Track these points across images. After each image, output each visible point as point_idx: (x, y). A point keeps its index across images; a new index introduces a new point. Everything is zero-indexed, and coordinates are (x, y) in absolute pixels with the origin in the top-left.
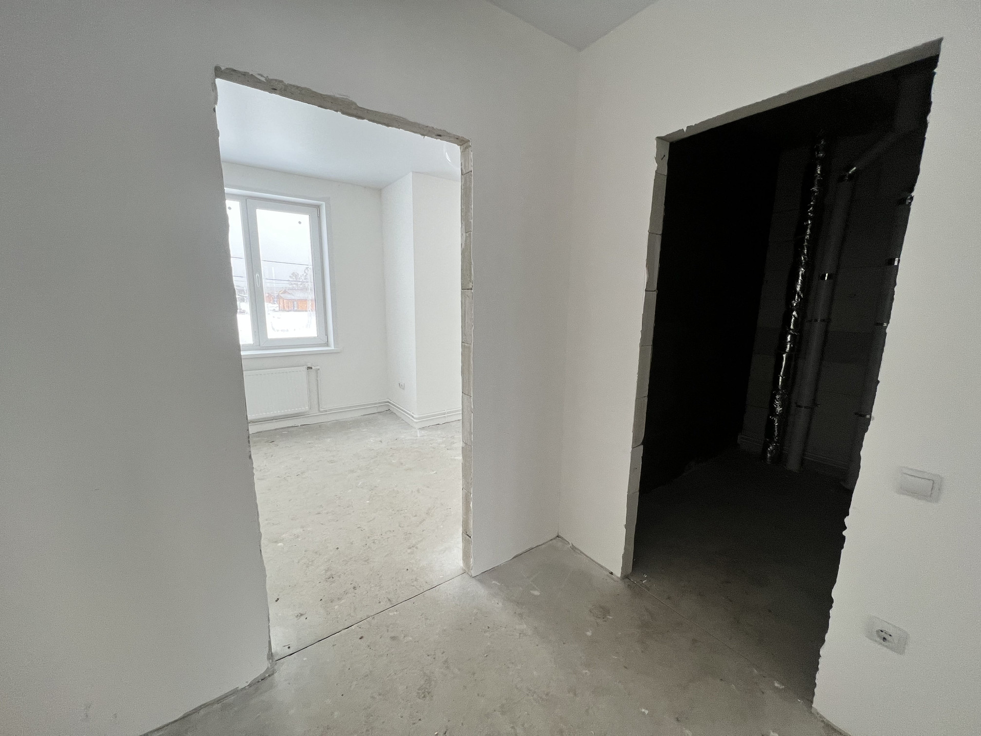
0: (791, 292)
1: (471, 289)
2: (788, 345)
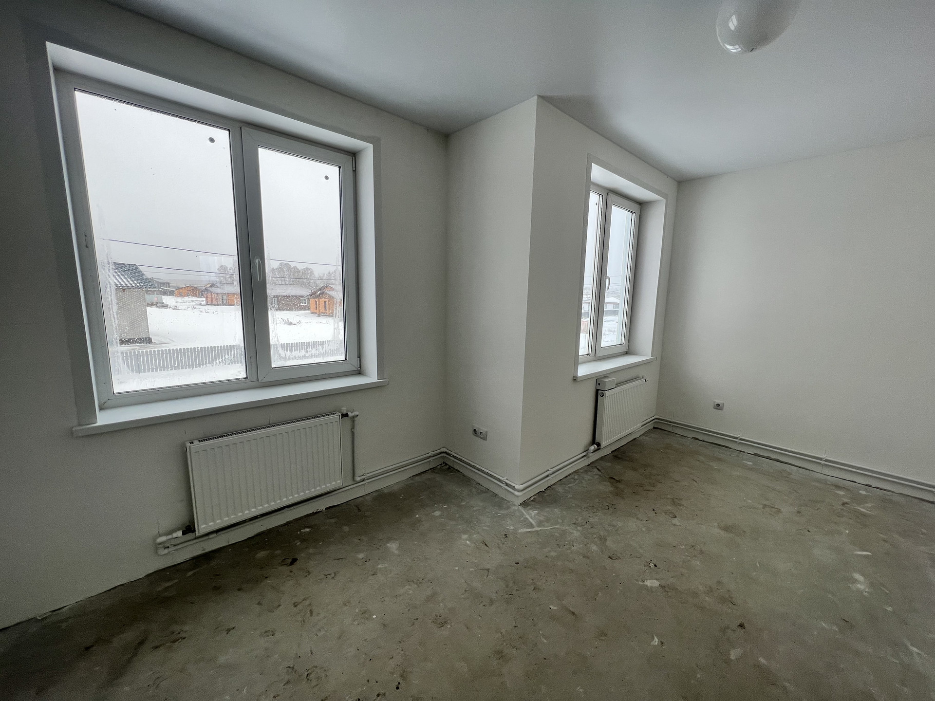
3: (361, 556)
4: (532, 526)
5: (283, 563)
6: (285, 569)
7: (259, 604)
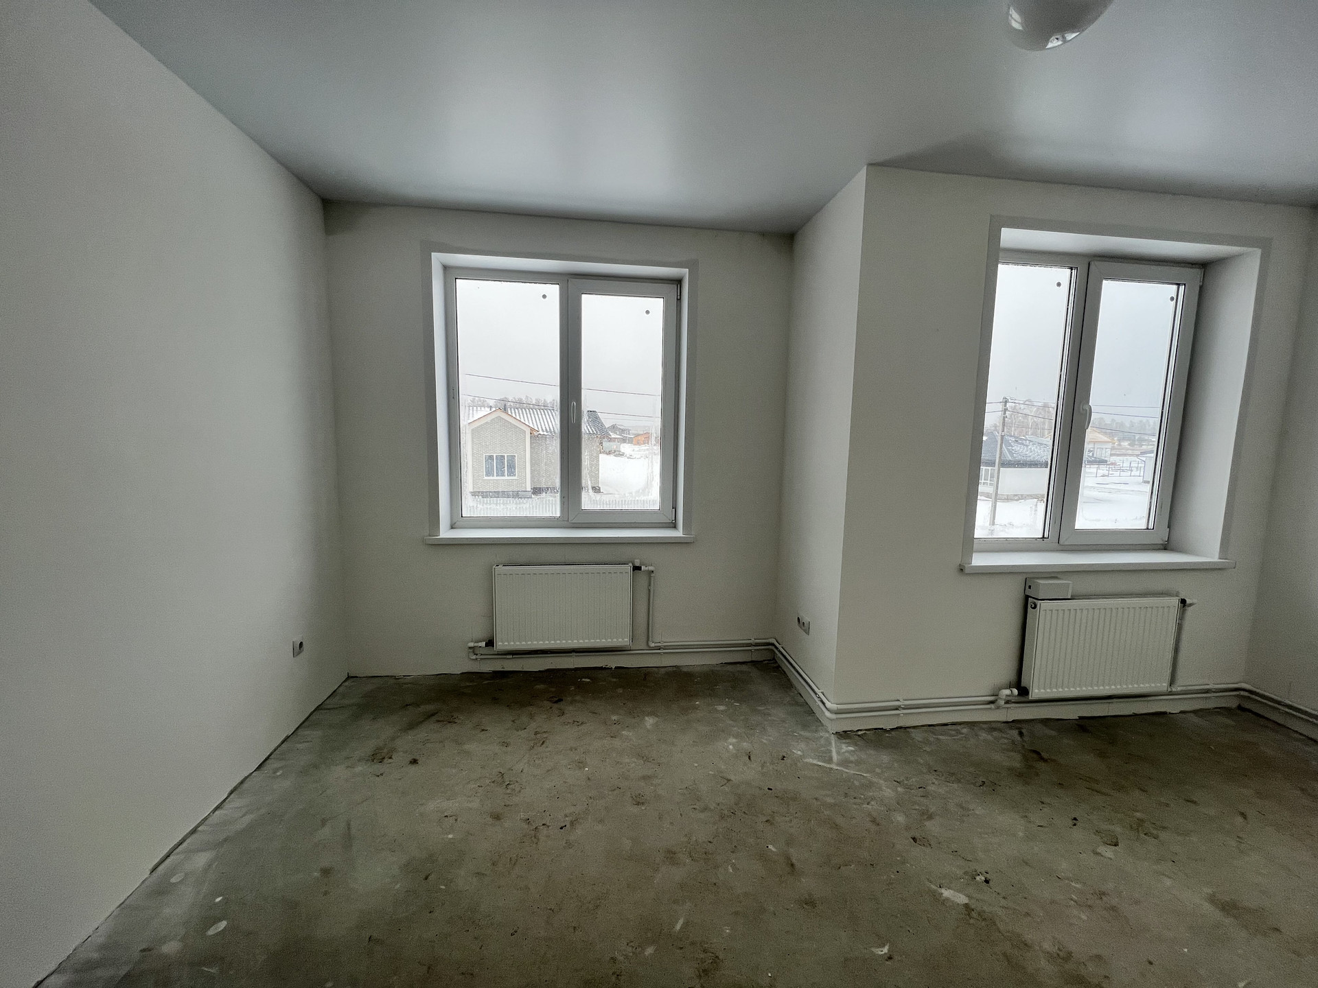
3: (614, 718)
4: (830, 760)
5: (549, 700)
6: (547, 704)
7: (513, 721)
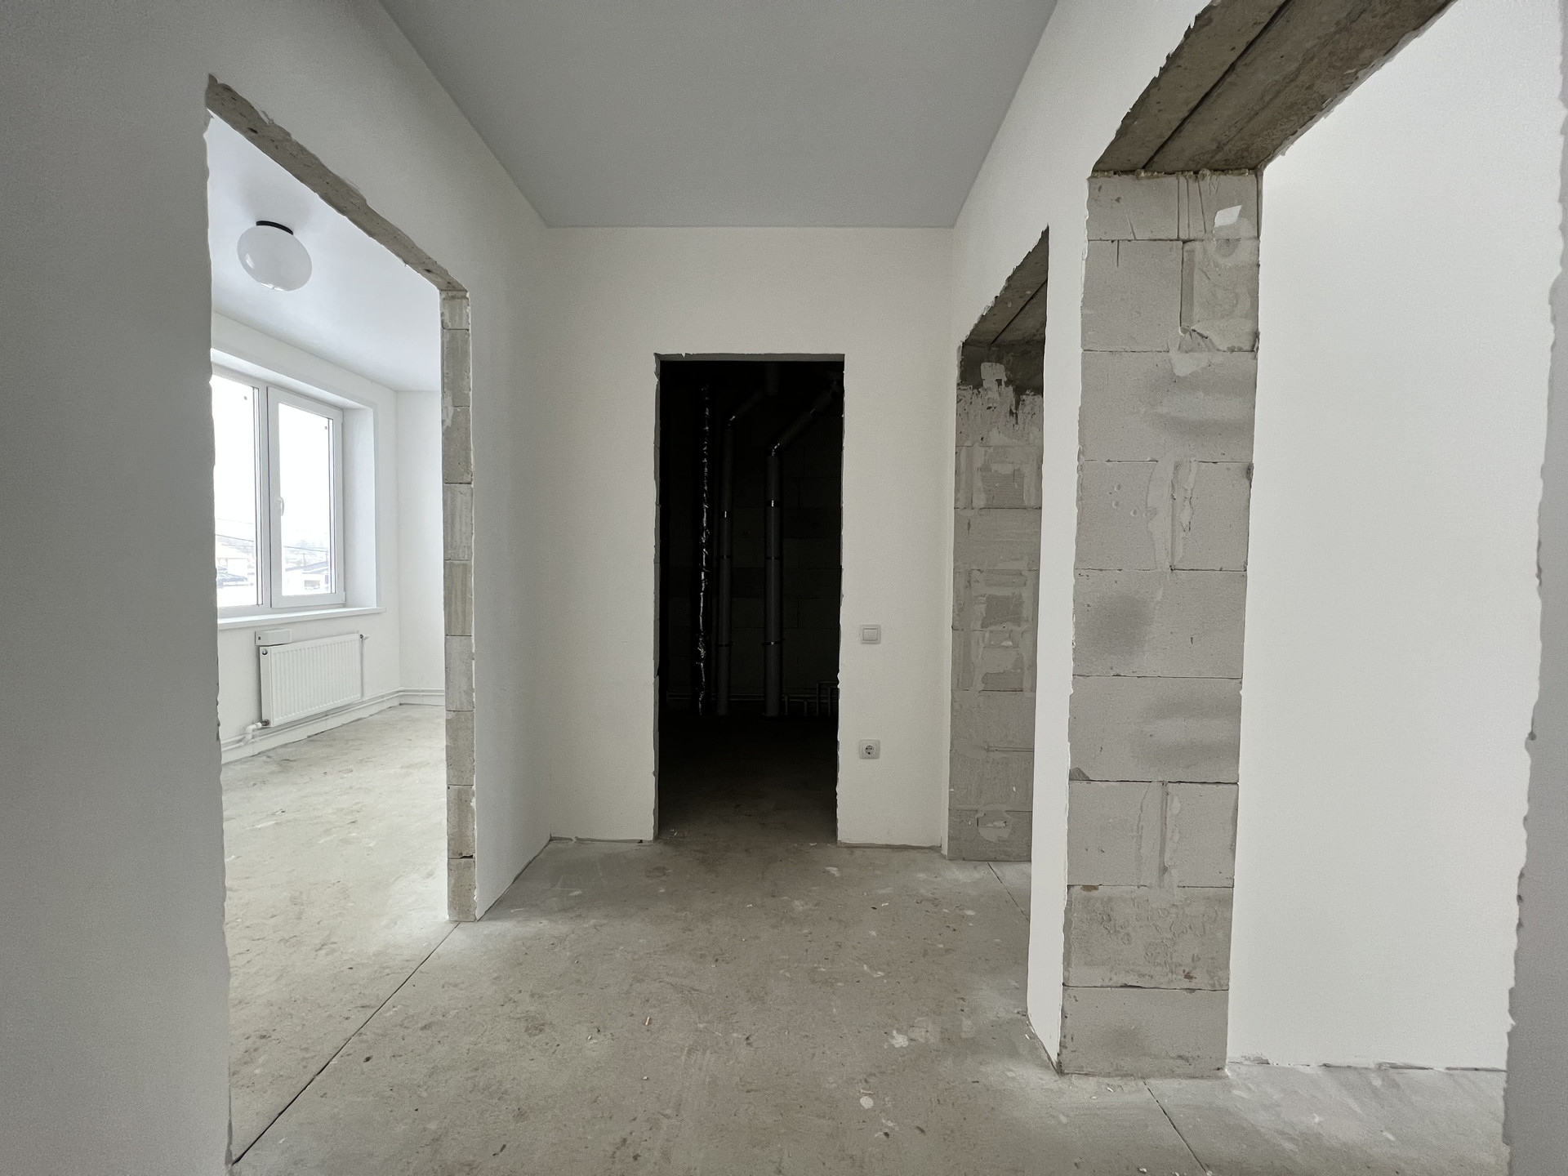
0: (699, 530)
1: (470, 483)
2: (703, 584)
